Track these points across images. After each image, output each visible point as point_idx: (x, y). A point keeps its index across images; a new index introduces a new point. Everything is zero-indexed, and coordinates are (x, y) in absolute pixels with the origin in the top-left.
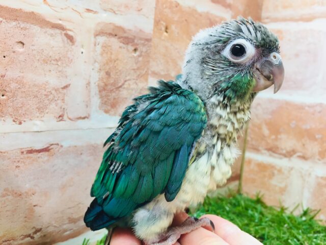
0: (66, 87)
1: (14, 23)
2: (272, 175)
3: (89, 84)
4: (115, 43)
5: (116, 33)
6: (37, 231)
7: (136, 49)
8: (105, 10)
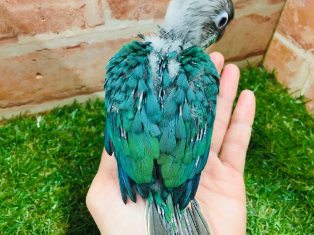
0: (83, 7)
2: (288, 60)
3: (100, 1)
6: (83, 87)
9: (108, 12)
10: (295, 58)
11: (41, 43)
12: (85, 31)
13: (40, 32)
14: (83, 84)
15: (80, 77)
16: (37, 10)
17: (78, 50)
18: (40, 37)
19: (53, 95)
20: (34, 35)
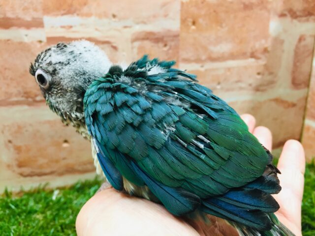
4: (148, 44)
5: (148, 37)
7: (165, 45)
8: (138, 23)
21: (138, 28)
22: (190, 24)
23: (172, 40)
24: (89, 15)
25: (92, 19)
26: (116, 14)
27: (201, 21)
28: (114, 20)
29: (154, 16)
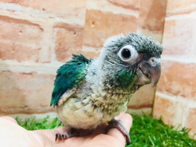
0: (40, 49)
1: (18, 24)
2: (167, 106)
3: (50, 48)
4: (63, 31)
5: (65, 26)
6: (26, 106)
7: (75, 33)
8: (58, 17)
9: (54, 55)
10: (172, 104)
11: (7, 66)
12: (37, 64)
13: (9, 58)
14: (27, 105)
15: (26, 98)
16: (11, 45)
17: (29, 76)
18: (8, 62)
19: (2, 109)
20: (4, 60)
21: (58, 20)
22: (91, 23)
23: (79, 31)
24: (27, 6)
25: (29, 9)
26: (45, 8)
27: (97, 22)
28: (43, 12)
29: (69, 15)
